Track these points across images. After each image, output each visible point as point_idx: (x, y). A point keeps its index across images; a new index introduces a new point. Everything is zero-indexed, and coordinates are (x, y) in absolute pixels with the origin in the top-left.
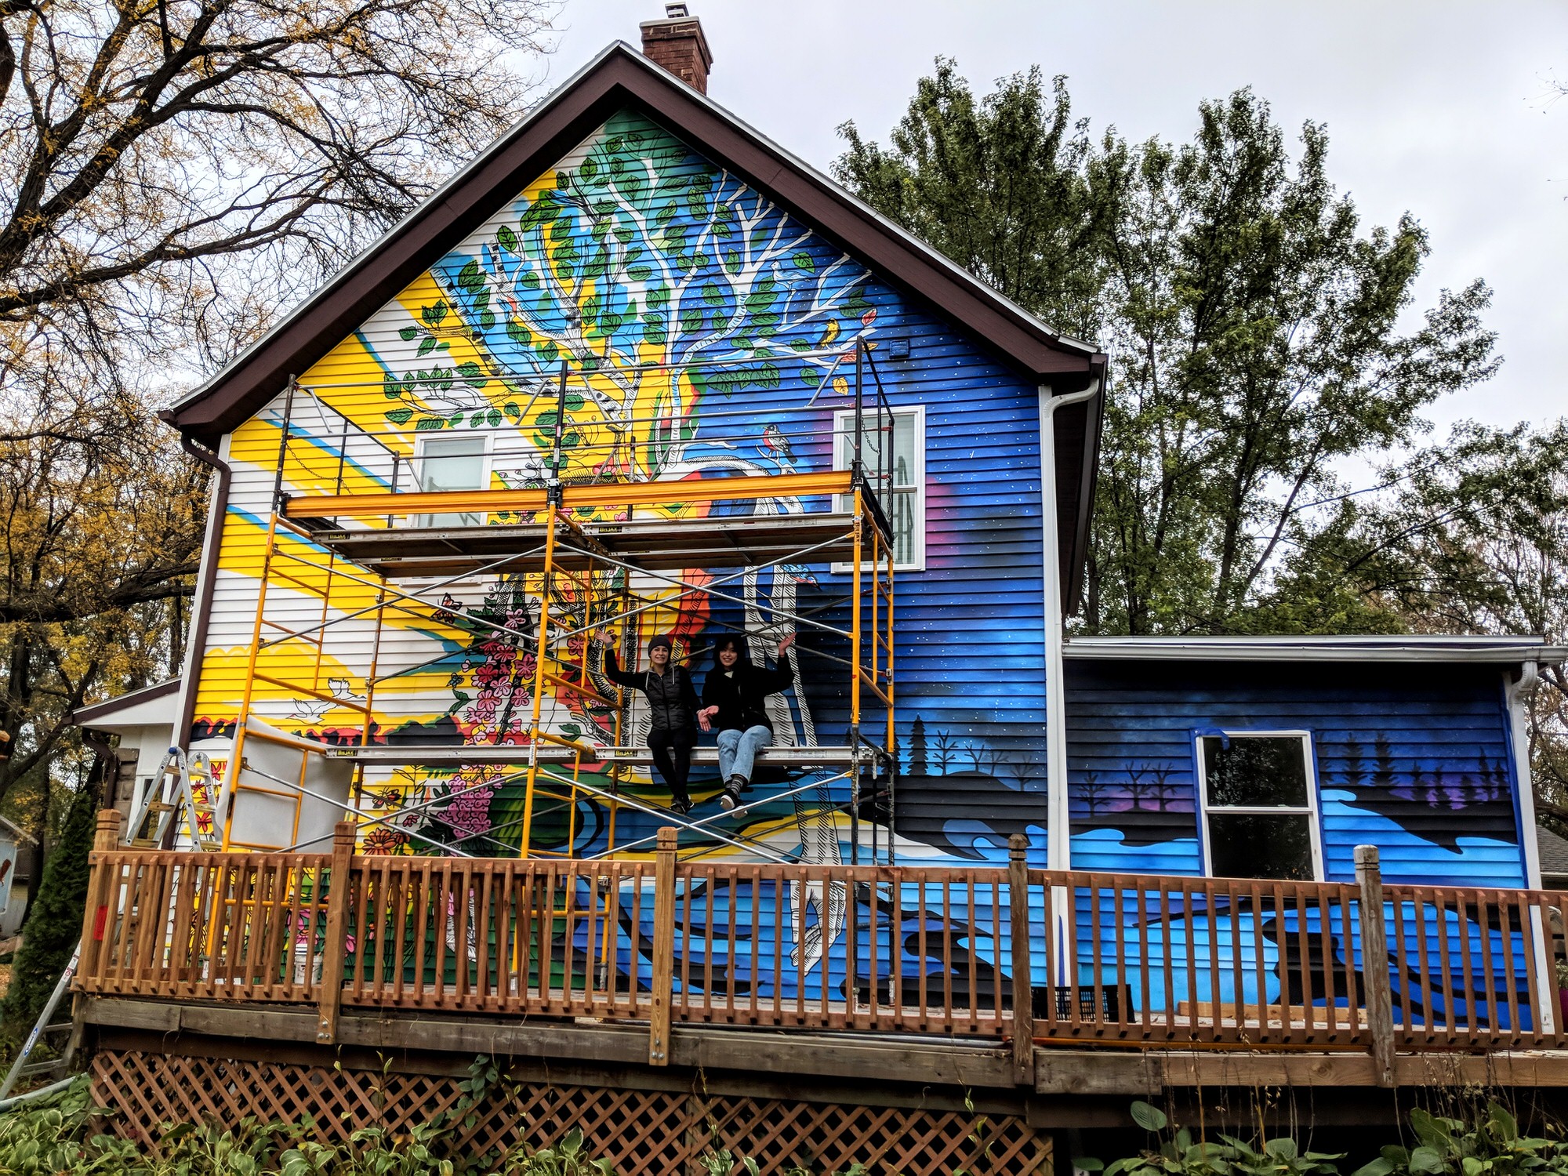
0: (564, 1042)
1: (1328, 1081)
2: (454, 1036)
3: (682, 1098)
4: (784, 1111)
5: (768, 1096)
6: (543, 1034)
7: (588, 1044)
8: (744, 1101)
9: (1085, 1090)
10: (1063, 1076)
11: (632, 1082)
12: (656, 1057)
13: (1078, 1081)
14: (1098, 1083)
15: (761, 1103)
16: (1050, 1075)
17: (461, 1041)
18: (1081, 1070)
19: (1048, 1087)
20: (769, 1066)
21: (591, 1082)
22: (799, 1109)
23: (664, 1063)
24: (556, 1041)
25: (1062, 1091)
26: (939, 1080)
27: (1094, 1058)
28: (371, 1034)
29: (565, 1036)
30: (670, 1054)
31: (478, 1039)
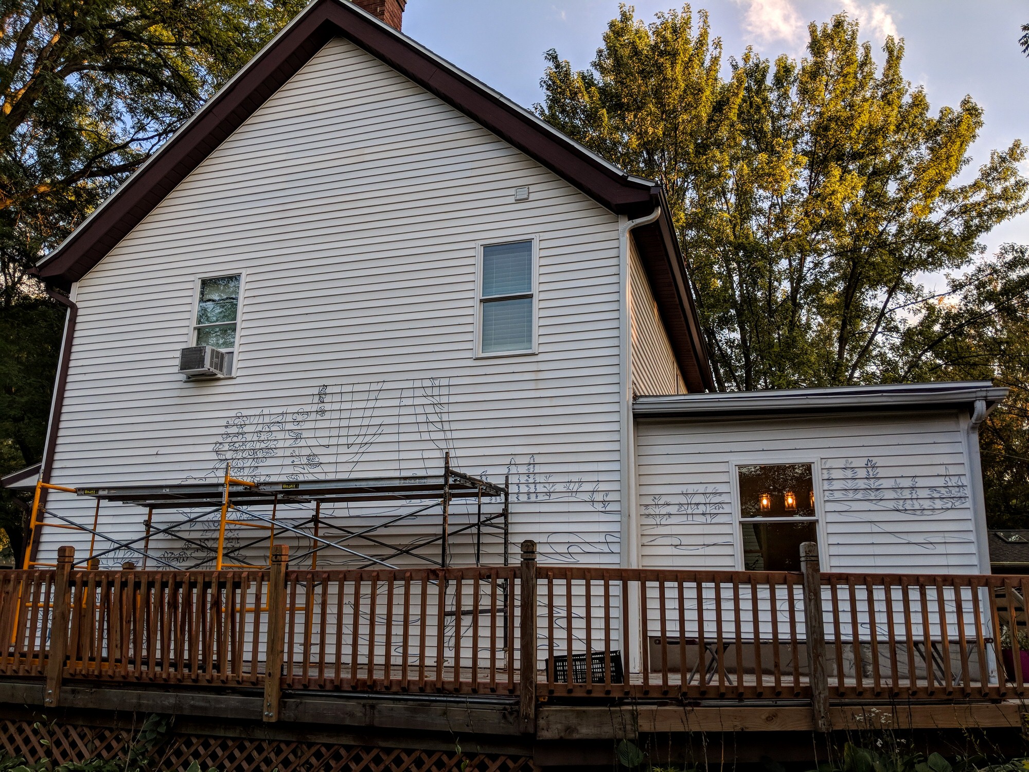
0: (208, 705)
1: (774, 727)
2: (134, 701)
3: (293, 746)
4: (364, 756)
5: (352, 743)
6: (193, 699)
7: (223, 706)
8: (336, 747)
9: (576, 736)
10: (559, 726)
11: (259, 734)
12: (267, 715)
13: (569, 729)
14: (586, 731)
15: (348, 748)
16: (548, 724)
17: (140, 705)
18: (573, 721)
19: (546, 735)
20: (348, 722)
21: (230, 734)
22: (374, 753)
23: (273, 720)
24: (202, 704)
25: (557, 737)
26: (467, 730)
27: (584, 711)
28: (83, 699)
29: (207, 700)
30: (279, 713)
31: (151, 702)
